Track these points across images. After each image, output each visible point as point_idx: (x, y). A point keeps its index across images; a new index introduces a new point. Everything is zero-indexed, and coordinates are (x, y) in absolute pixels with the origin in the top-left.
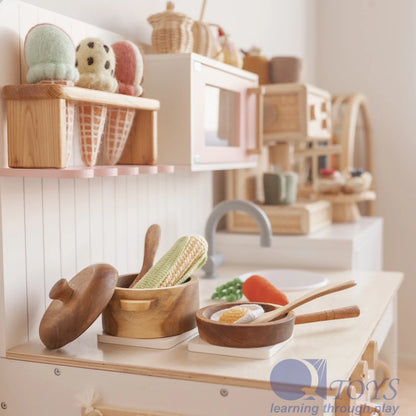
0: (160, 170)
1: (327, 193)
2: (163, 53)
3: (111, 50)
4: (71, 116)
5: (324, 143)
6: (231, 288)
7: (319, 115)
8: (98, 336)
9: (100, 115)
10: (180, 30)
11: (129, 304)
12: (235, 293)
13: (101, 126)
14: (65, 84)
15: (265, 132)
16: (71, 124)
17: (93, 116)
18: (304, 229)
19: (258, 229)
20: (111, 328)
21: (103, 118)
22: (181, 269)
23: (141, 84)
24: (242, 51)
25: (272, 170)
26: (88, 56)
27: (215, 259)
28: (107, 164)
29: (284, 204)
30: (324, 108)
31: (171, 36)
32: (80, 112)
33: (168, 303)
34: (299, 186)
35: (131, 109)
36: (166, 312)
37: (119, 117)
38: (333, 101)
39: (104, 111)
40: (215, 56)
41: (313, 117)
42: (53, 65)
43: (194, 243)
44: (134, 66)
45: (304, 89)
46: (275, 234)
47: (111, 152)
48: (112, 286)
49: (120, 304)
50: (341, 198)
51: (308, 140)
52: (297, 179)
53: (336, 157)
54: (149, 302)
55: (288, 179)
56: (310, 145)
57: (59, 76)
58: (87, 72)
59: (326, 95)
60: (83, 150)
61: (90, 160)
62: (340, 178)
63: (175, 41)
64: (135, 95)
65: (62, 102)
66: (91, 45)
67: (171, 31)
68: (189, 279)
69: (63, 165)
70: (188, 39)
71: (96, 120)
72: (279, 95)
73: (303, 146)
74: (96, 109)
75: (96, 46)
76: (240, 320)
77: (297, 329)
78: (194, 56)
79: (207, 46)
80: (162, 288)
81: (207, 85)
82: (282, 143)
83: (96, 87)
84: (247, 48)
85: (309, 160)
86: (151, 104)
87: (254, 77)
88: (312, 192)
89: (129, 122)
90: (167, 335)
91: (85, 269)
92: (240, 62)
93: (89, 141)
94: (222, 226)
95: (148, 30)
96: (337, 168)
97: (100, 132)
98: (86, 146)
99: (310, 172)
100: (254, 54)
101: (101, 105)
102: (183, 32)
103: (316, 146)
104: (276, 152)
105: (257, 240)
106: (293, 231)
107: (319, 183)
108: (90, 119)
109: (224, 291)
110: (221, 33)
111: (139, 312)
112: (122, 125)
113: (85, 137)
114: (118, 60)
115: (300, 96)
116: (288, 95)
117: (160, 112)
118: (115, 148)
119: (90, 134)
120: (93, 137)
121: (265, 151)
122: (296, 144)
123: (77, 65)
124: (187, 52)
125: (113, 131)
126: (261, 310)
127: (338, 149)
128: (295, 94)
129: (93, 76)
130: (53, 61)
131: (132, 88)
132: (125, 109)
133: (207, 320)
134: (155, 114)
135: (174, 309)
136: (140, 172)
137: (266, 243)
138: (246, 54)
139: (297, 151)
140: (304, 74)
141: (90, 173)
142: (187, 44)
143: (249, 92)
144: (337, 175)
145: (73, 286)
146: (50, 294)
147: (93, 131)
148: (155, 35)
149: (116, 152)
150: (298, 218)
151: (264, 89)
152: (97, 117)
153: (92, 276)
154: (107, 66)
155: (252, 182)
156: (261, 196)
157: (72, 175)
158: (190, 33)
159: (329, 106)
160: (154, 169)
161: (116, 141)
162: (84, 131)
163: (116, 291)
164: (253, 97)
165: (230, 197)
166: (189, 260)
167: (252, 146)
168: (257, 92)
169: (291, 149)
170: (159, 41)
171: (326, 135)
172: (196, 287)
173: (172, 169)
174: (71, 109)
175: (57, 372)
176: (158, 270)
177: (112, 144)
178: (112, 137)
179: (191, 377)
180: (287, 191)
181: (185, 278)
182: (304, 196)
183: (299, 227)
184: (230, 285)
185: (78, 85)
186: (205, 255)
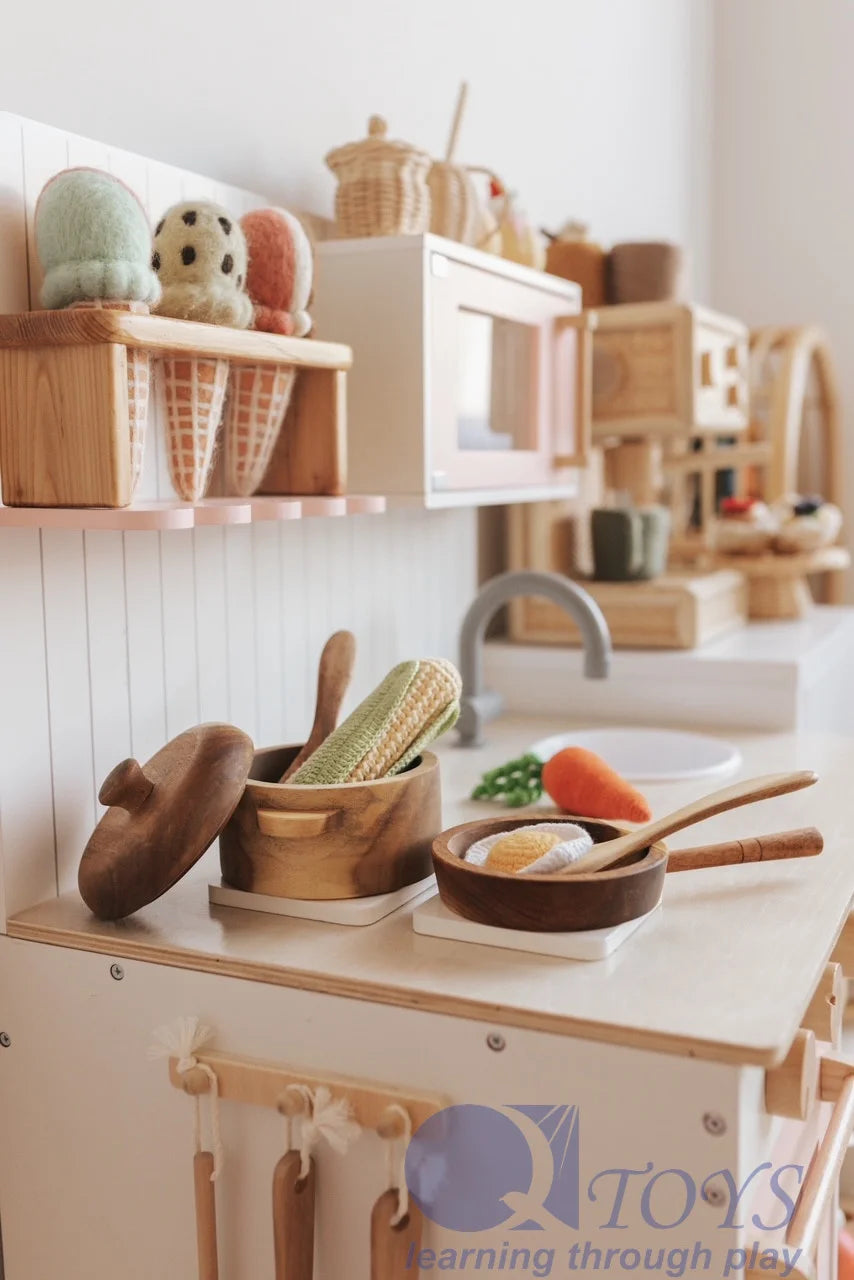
0: (352, 508)
1: (735, 554)
2: (359, 235)
3: (236, 229)
4: (143, 384)
5: (730, 440)
6: (517, 775)
7: (721, 376)
8: (211, 889)
9: (212, 382)
10: (398, 181)
11: (277, 821)
12: (525, 787)
13: (216, 408)
14: (127, 308)
15: (597, 415)
16: (142, 403)
17: (195, 384)
18: (684, 637)
19: (580, 636)
20: (240, 872)
21: (219, 389)
22: (399, 736)
23: (307, 308)
24: (544, 233)
25: (612, 502)
26: (181, 244)
27: (482, 705)
28: (234, 494)
29: (639, 577)
30: (731, 360)
31: (378, 196)
32: (167, 374)
33: (368, 818)
34: (671, 537)
35: (286, 367)
36: (363, 839)
37: (258, 385)
38: (752, 343)
39: (222, 373)
40: (482, 244)
41: (706, 380)
42: (97, 266)
43: (431, 676)
44: (291, 266)
45: (687, 315)
46: (618, 647)
47: (241, 466)
48: (239, 777)
49: (256, 821)
50: (768, 565)
51: (695, 431)
52: (668, 521)
53: (757, 471)
54: (321, 817)
55: (648, 522)
56: (697, 445)
57: (111, 291)
58: (182, 281)
59: (738, 329)
60: (175, 462)
61: (190, 486)
62: (766, 519)
63: (387, 210)
64: (294, 333)
65: (119, 351)
66: (190, 218)
67: (378, 183)
68: (416, 762)
69: (122, 499)
70: (417, 201)
71: (202, 393)
72: (627, 331)
73: (681, 446)
74: (201, 367)
75: (201, 221)
76: (536, 864)
77: (673, 883)
78: (432, 241)
79: (462, 217)
80: (354, 784)
81: (463, 308)
82: (633, 441)
83: (201, 315)
84: (555, 226)
85: (695, 479)
86: (333, 354)
87: (572, 290)
88: (703, 550)
89: (280, 397)
90: (365, 892)
91: (180, 738)
92: (540, 257)
93: (188, 442)
94: (499, 628)
95: (327, 185)
96: (757, 495)
97: (214, 421)
98: (181, 452)
99: (697, 505)
100: (570, 238)
101: (214, 359)
102: (407, 188)
103: (710, 447)
104: (620, 462)
105: (576, 659)
106: (660, 640)
107: (716, 530)
108: (189, 390)
109: (502, 781)
110: (495, 190)
111: (302, 839)
112: (264, 405)
113: (179, 433)
114: (253, 253)
115: (678, 330)
116: (648, 329)
117: (353, 372)
118: (249, 458)
119: (190, 425)
120: (197, 432)
121: (595, 459)
122: (666, 443)
123: (156, 264)
124: (415, 232)
125: (244, 417)
126: (586, 839)
127: (763, 451)
128: (665, 328)
129: (194, 290)
130: (99, 256)
131: (286, 318)
132: (270, 366)
133: (456, 863)
134: (341, 378)
135: (380, 835)
136: (305, 512)
137: (596, 668)
138: (553, 238)
139: (668, 459)
140: (687, 283)
141: (185, 518)
142: (414, 216)
143: (560, 323)
144: (759, 511)
145: (152, 777)
146: (101, 795)
147: (196, 419)
148: (343, 195)
149: (253, 466)
150: (671, 612)
151: (594, 318)
152: (206, 387)
153: (194, 754)
154: (227, 266)
155: (565, 531)
156: (585, 561)
157: (143, 521)
158: (424, 190)
159: (742, 353)
160: (338, 506)
161: (252, 441)
162: (176, 419)
163: (248, 790)
164: (569, 337)
165: (516, 566)
166: (417, 718)
167: (566, 447)
168: (577, 323)
169: (655, 454)
170: (352, 210)
171: (735, 420)
172: (434, 780)
173: (379, 504)
174: (143, 368)
175: (116, 973)
176: (345, 743)
177: (243, 448)
178: (244, 432)
179: (418, 1001)
180: (646, 548)
181: (408, 759)
182: (685, 561)
183: (672, 632)
184: (513, 767)
185: (160, 311)
186: (455, 706)
